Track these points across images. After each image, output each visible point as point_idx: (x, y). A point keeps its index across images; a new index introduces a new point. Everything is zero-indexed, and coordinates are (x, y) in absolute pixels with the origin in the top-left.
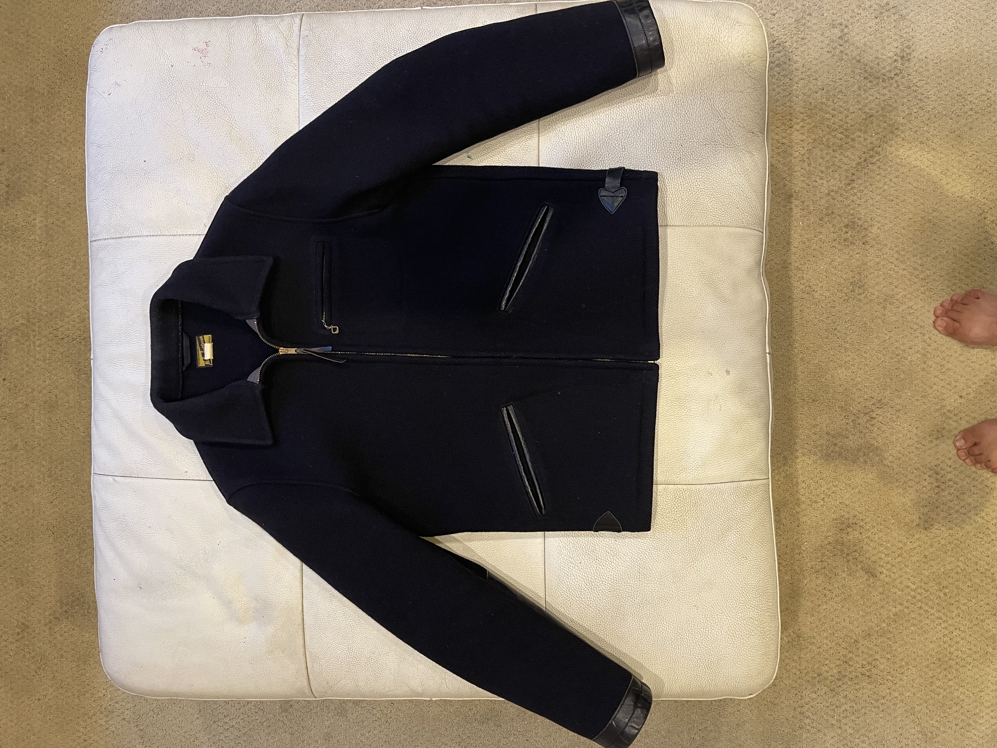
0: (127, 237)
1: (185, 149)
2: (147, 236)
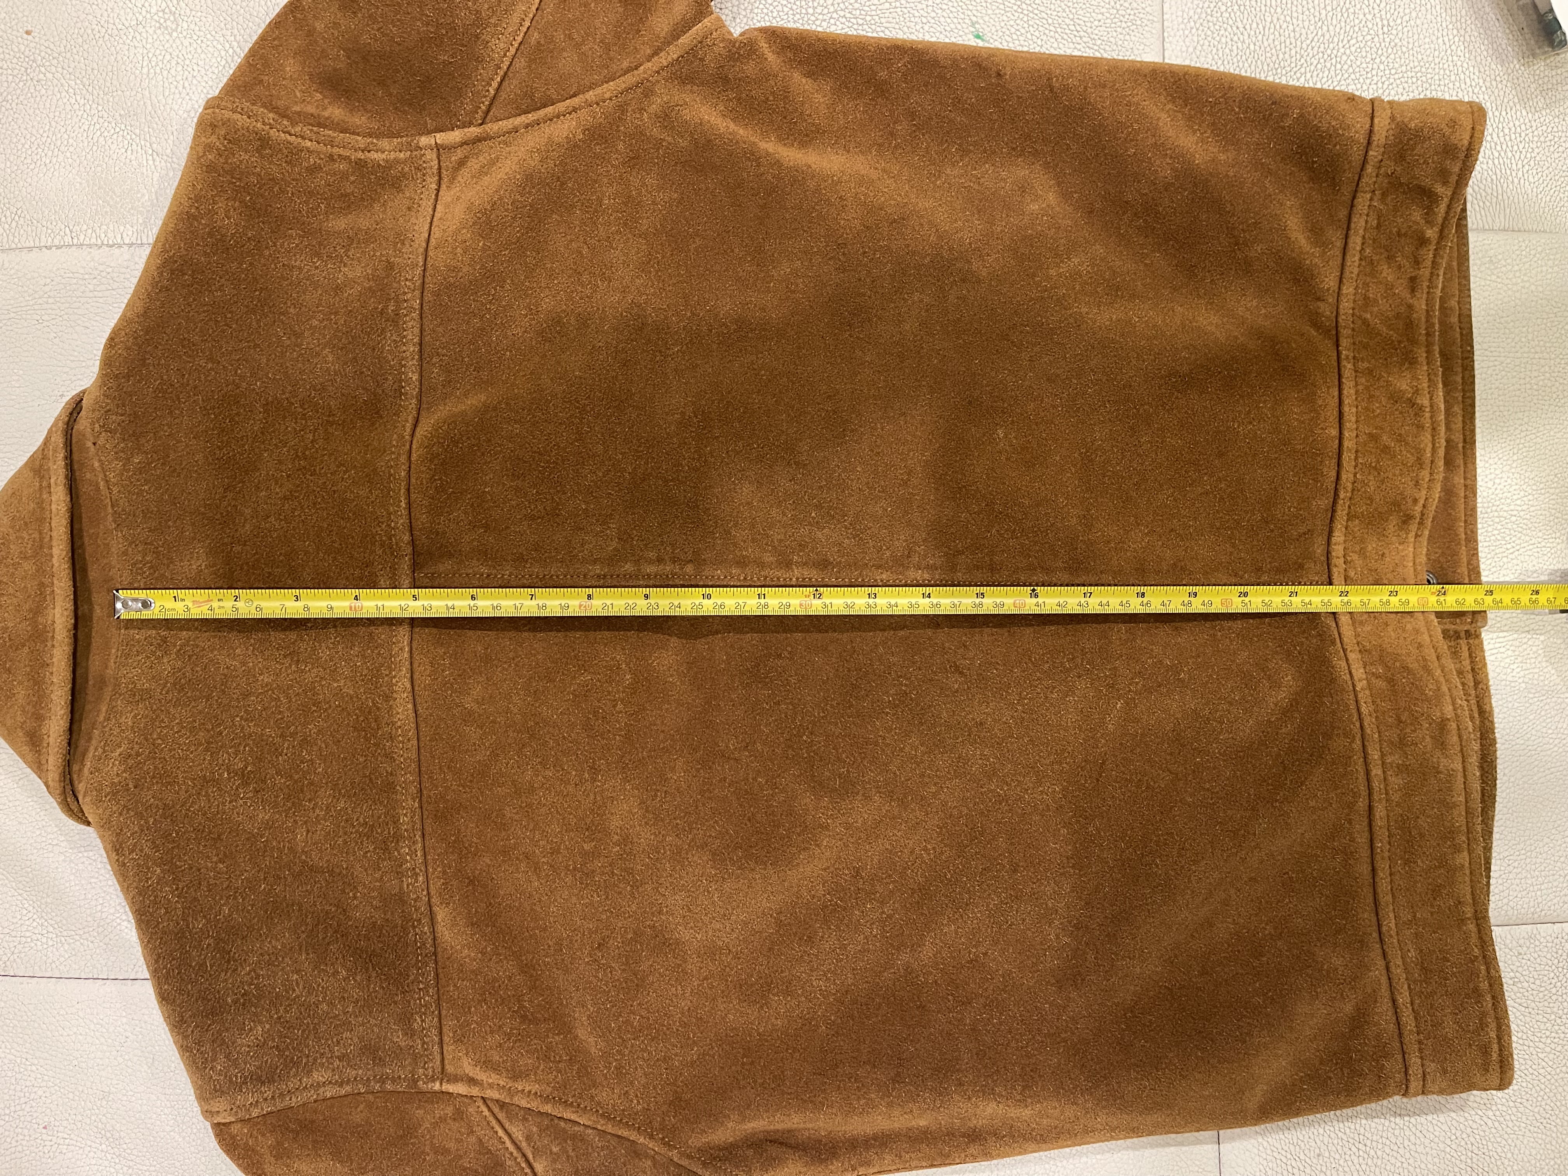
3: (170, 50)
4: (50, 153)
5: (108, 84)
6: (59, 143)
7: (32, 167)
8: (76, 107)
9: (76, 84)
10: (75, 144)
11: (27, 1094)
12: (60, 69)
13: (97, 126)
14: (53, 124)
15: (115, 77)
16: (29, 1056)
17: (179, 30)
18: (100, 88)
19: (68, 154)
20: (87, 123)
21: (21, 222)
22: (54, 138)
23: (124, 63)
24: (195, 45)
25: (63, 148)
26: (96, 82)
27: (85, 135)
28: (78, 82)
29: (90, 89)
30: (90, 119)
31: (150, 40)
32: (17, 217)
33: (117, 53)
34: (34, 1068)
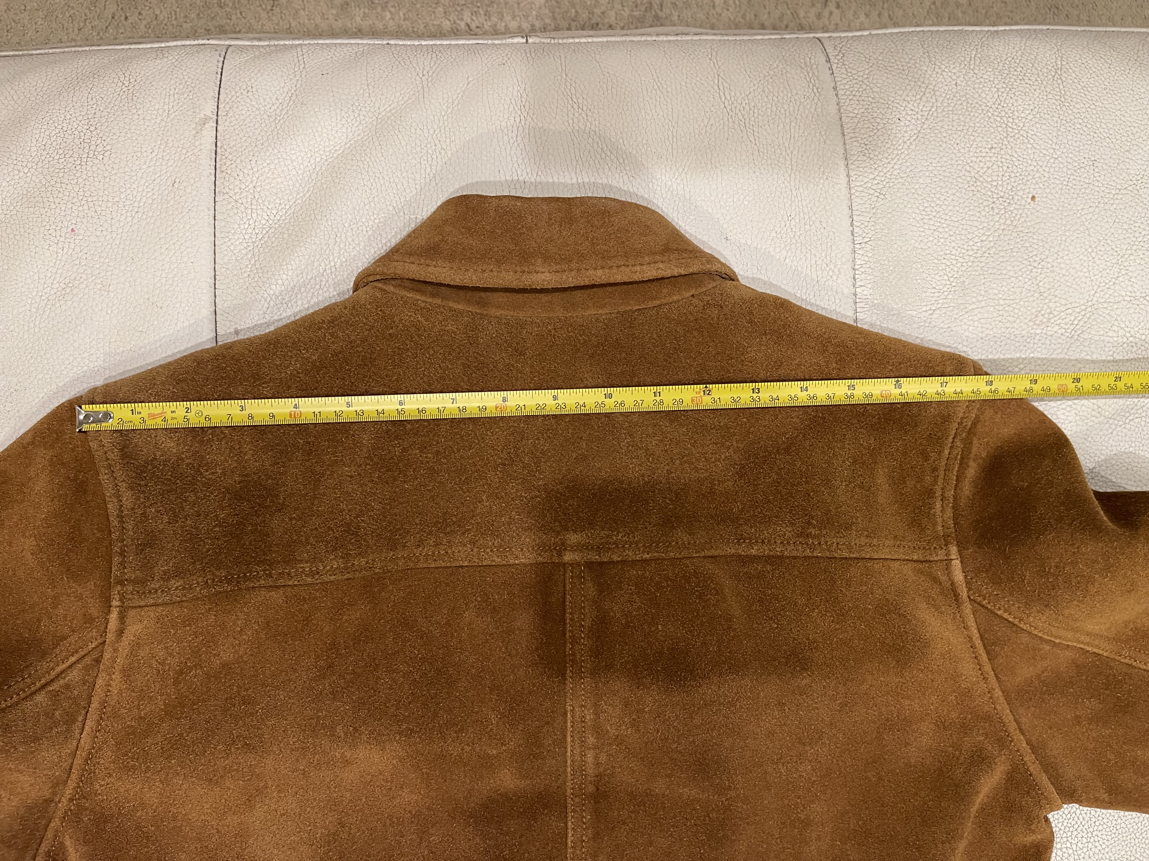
0: (845, 150)
1: (1063, 302)
2: (851, 208)
3: (1018, 321)
4: (932, 223)
5: (990, 271)
6: (941, 230)
7: (922, 208)
8: (971, 243)
9: (990, 241)
10: (940, 244)
11: (103, 213)
12: (1002, 227)
13: (954, 262)
14: (957, 224)
15: (996, 276)
16: (140, 215)
17: (1035, 327)
18: (987, 263)
19: (931, 239)
20: (957, 253)
21: (875, 199)
22: (945, 225)
23: (1008, 284)
24: (1022, 340)
25: (936, 233)
26: (992, 260)
27: (948, 252)
28: (992, 244)
29: (986, 255)
30: (961, 255)
31: (1027, 304)
32: (878, 194)
33: (1017, 278)
34: (129, 219)
